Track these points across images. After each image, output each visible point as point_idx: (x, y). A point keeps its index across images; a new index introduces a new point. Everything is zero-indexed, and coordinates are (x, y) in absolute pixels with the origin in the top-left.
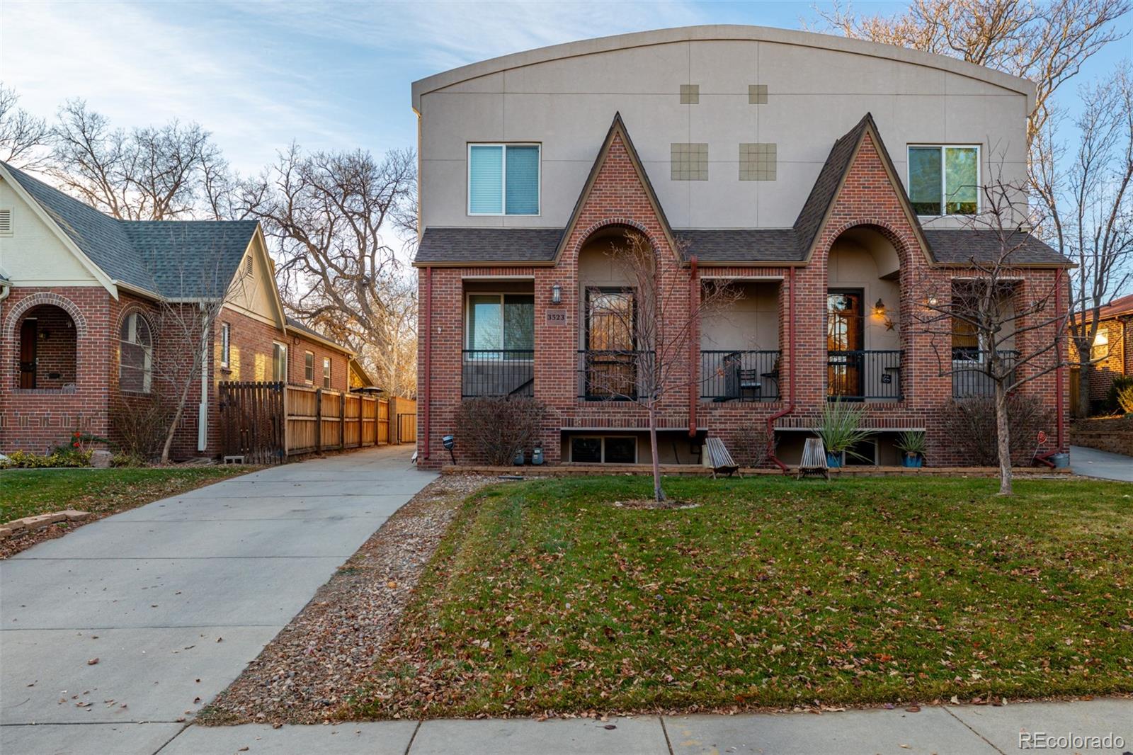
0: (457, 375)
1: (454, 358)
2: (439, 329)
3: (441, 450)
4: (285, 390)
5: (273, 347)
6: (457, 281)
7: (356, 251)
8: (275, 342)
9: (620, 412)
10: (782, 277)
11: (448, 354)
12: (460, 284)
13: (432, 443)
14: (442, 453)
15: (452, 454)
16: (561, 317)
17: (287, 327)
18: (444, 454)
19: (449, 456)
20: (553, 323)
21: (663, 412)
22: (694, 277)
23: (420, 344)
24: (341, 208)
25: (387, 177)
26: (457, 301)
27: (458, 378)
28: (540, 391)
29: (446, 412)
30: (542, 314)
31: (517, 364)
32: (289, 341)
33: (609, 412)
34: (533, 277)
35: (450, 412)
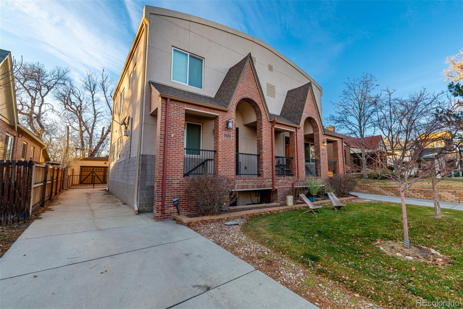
0: (181, 162)
1: (180, 152)
2: (173, 135)
3: (171, 207)
4: (34, 167)
5: (5, 136)
6: (183, 110)
7: (29, 104)
8: (7, 134)
9: (251, 182)
10: (294, 131)
11: (177, 150)
12: (184, 112)
13: (166, 203)
14: (172, 208)
15: (177, 208)
16: (229, 136)
17: (18, 125)
18: (173, 209)
19: (176, 210)
20: (226, 138)
21: (265, 181)
22: (273, 126)
23: (161, 142)
24: (23, 84)
25: (52, 76)
26: (182, 120)
27: (182, 164)
28: (221, 172)
29: (175, 184)
30: (222, 133)
31: (194, 157)
32: (15, 135)
33: (247, 182)
34: (218, 115)
35: (177, 184)
